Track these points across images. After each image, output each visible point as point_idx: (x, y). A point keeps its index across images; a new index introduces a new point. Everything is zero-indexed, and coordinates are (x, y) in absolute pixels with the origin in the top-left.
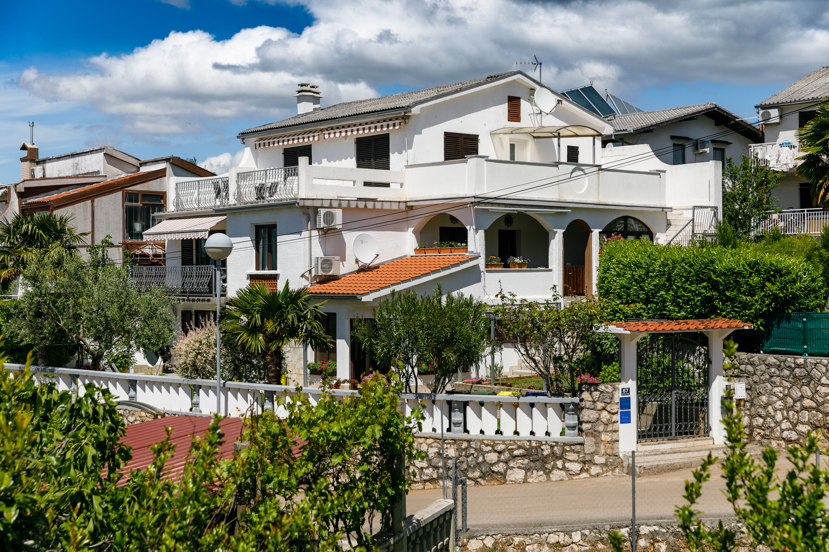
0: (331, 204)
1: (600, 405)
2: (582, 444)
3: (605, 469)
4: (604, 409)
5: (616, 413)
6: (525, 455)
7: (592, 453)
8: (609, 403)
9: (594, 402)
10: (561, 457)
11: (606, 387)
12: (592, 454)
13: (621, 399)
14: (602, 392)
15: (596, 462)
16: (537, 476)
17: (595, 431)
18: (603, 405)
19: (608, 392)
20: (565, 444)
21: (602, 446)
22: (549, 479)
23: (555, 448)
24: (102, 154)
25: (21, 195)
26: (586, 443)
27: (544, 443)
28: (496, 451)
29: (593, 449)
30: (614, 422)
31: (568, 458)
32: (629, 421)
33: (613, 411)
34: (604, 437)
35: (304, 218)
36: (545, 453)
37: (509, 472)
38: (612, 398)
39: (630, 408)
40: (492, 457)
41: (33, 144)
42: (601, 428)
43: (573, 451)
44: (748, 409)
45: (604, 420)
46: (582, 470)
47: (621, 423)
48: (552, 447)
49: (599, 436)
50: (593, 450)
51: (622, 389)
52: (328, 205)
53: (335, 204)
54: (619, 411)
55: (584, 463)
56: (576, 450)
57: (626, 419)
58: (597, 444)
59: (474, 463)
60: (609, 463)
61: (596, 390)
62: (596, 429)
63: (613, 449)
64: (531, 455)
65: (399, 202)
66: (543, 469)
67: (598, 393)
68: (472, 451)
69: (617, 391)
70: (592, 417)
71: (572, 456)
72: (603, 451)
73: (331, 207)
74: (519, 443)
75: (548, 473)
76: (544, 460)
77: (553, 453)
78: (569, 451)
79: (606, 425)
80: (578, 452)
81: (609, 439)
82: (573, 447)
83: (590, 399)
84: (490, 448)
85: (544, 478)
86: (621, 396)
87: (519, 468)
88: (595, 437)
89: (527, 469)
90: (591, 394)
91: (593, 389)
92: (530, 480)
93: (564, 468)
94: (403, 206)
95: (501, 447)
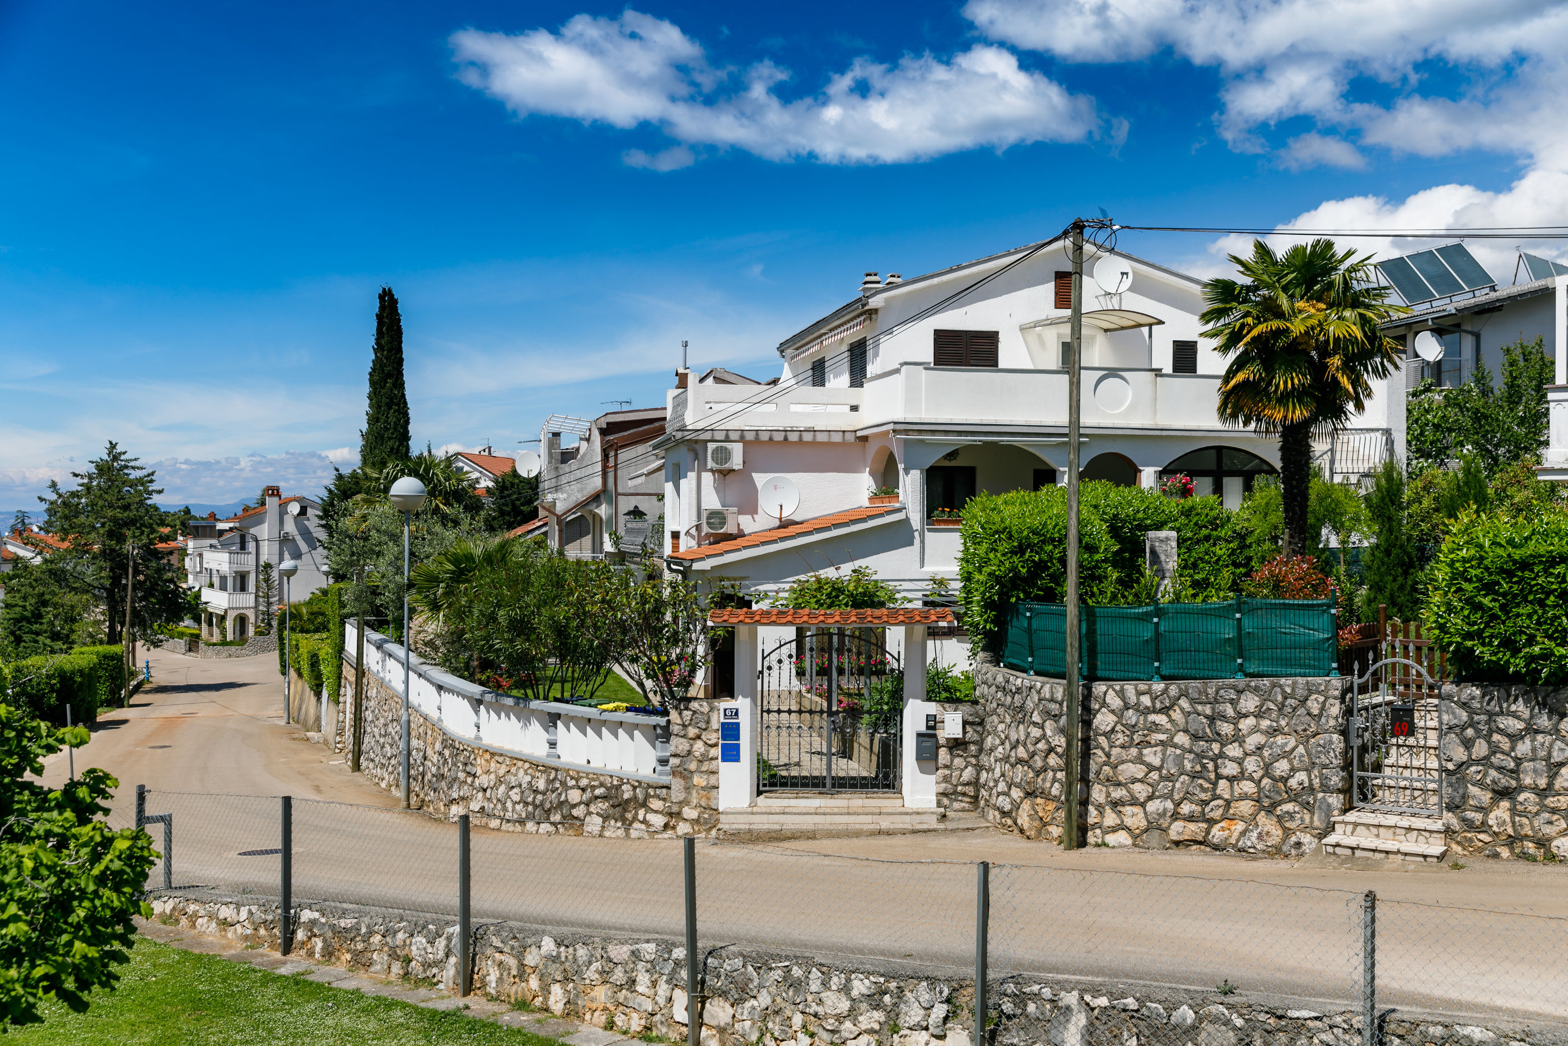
0: (727, 436)
1: (692, 732)
2: (668, 788)
3: (696, 828)
4: (699, 737)
5: (715, 745)
6: (605, 797)
7: (680, 803)
8: (705, 730)
9: (684, 726)
10: (644, 805)
11: (701, 706)
12: (682, 803)
13: (723, 724)
14: (694, 712)
15: (685, 816)
16: (614, 830)
17: (685, 770)
18: (697, 731)
19: (702, 713)
20: (649, 786)
21: (694, 793)
22: (628, 835)
23: (638, 790)
24: (711, 378)
25: (603, 432)
26: (673, 787)
27: (625, 781)
28: (579, 788)
29: (681, 796)
30: (712, 759)
31: (652, 806)
32: (736, 758)
33: (710, 742)
34: (698, 780)
35: (690, 456)
36: (626, 796)
37: (588, 819)
38: (708, 722)
39: (738, 738)
40: (574, 796)
41: (686, 368)
42: (693, 766)
43: (658, 797)
44: (974, 756)
45: (697, 754)
46: (666, 826)
47: (723, 760)
48: (635, 788)
49: (691, 778)
50: (681, 798)
51: (725, 710)
52: (723, 438)
53: (733, 436)
54: (721, 742)
55: (671, 815)
56: (662, 796)
57: (731, 754)
58: (688, 789)
59: (556, 801)
60: (702, 820)
61: (687, 709)
62: (686, 767)
63: (708, 799)
64: (611, 798)
65: (844, 432)
66: (624, 820)
67: (690, 713)
68: (557, 785)
69: (716, 712)
70: (680, 747)
71: (656, 804)
72: (695, 801)
73: (727, 440)
74: (602, 779)
75: (628, 824)
76: (623, 806)
77: (635, 798)
78: (653, 797)
79: (700, 761)
80: (664, 800)
81: (704, 784)
82: (658, 791)
83: (679, 721)
84: (573, 782)
85: (621, 833)
86: (722, 720)
87: (598, 814)
88: (684, 778)
89: (606, 818)
90: (680, 714)
91: (682, 707)
92: (607, 834)
93: (644, 822)
94: (850, 438)
95: (584, 782)
